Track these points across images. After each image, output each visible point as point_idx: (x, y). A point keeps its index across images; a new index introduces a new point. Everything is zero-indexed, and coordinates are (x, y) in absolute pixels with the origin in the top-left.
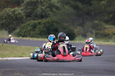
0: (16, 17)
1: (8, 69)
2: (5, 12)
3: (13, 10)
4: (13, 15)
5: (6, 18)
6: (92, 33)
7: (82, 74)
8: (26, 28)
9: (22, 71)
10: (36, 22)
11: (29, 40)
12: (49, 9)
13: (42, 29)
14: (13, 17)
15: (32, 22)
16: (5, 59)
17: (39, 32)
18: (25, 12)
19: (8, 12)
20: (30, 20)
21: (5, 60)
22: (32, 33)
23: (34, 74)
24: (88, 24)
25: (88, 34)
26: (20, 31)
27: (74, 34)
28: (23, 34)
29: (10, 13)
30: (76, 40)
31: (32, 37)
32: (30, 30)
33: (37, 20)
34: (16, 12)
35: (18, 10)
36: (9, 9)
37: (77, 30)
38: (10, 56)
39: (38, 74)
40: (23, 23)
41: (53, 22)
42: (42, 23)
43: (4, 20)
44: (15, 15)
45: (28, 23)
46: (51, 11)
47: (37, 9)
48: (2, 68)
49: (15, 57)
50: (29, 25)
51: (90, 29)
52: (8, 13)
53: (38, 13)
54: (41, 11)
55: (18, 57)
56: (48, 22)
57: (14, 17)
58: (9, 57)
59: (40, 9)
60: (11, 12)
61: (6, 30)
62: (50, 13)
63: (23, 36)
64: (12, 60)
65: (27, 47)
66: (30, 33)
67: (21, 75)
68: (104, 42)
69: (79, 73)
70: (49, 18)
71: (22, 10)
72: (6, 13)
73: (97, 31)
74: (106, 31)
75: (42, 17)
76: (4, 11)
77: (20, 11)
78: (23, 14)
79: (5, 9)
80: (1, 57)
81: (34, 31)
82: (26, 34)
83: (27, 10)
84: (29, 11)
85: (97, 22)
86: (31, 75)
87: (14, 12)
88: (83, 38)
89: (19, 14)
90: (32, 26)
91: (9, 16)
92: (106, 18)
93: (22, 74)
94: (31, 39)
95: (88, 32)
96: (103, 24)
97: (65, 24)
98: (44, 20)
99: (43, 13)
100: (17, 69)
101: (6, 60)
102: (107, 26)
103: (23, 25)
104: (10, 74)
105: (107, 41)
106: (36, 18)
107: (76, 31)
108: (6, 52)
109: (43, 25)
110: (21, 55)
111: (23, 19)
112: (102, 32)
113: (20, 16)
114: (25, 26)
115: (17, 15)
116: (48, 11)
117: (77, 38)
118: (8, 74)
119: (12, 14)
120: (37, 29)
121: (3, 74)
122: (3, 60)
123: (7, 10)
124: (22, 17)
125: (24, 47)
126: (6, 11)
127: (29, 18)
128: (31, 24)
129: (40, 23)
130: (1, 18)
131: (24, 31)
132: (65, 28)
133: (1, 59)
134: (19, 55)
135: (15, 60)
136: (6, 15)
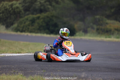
0: (14, 12)
1: (5, 66)
2: (2, 6)
3: (10, 3)
4: (11, 9)
5: (3, 12)
6: (93, 28)
7: (83, 71)
8: (25, 23)
9: (20, 68)
10: (35, 16)
11: (27, 35)
12: (48, 3)
13: (41, 24)
14: (10, 11)
15: (31, 17)
17: (38, 27)
18: (23, 6)
19: (6, 6)
21: (2, 56)
22: (30, 28)
23: (33, 72)
24: (89, 19)
25: (89, 29)
26: (18, 26)
27: (74, 29)
28: (21, 29)
29: (8, 7)
30: (76, 36)
31: (31, 32)
32: (29, 25)
33: (36, 15)
34: (14, 6)
35: (15, 4)
36: (6, 2)
39: (37, 71)
40: (21, 17)
41: (52, 16)
42: (41, 18)
43: (1, 15)
44: (12, 9)
45: (26, 17)
46: (51, 5)
47: (35, 3)
49: (13, 53)
50: (27, 19)
51: (91, 24)
52: (6, 7)
53: (37, 7)
54: (39, 5)
55: (16, 53)
56: (48, 17)
57: (12, 11)
58: (6, 53)
59: (38, 3)
60: (9, 6)
61: (3, 24)
62: (50, 7)
63: (22, 31)
64: (10, 56)
65: (25, 42)
66: (28, 29)
67: (19, 72)
68: (106, 37)
69: (80, 70)
70: (48, 13)
71: (20, 4)
72: (3, 7)
73: (98, 27)
74: (108, 26)
75: (41, 11)
76: (2, 4)
77: (18, 5)
78: (21, 8)
79: (3, 2)
81: (32, 26)
82: (24, 29)
83: (26, 3)
84: (27, 5)
85: (98, 17)
87: (12, 5)
88: (83, 34)
89: (17, 8)
90: (31, 20)
91: (6, 10)
92: (108, 13)
93: (21, 72)
94: (29, 34)
95: (89, 27)
96: (105, 19)
97: (65, 19)
98: (43, 15)
99: (42, 8)
100: (15, 66)
101: (4, 56)
102: (108, 21)
103: (21, 19)
104: (8, 71)
105: (109, 37)
106: (35, 13)
107: (76, 26)
108: (4, 48)
109: (42, 20)
110: (19, 51)
111: (21, 13)
112: (103, 28)
113: (18, 10)
114: (23, 20)
115: (15, 9)
116: (47, 5)
117: (77, 34)
118: (5, 71)
119: (10, 8)
120: (36, 24)
123: (5, 4)
124: (20, 11)
125: (22, 42)
126: (3, 4)
127: (27, 13)
128: (29, 19)
129: (38, 18)
131: (22, 26)
132: (65, 23)
134: (17, 51)
135: (13, 56)
136: (3, 9)
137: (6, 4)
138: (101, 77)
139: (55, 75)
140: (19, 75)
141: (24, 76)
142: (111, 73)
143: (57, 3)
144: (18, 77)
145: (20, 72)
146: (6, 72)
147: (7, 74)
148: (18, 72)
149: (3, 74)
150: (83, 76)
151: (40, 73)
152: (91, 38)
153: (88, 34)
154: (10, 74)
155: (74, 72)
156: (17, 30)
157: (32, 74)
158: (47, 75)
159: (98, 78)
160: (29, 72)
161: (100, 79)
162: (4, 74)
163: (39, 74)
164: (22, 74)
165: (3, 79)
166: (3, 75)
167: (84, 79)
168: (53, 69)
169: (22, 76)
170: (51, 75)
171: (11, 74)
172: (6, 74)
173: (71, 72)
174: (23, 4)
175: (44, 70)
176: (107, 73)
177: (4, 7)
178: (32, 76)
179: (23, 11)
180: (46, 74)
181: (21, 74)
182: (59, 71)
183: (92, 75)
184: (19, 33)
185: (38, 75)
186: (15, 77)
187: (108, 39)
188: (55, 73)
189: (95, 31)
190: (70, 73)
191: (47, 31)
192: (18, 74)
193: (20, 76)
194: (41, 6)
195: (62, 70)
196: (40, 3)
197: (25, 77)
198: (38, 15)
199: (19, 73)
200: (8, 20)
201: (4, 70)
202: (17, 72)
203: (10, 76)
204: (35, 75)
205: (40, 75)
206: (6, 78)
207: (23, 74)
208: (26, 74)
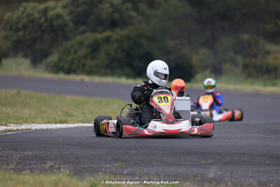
0: (51, 25)
1: (30, 153)
2: (23, 12)
3: (42, 6)
4: (43, 20)
5: (25, 28)
6: (234, 63)
7: (212, 164)
8: (76, 52)
9: (65, 159)
10: (99, 36)
11: (82, 80)
12: (129, 5)
13: (113, 54)
14: (42, 25)
15: (90, 37)
16: (24, 127)
17: (107, 62)
18: (71, 13)
19: (31, 12)
20: (84, 32)
21: (23, 130)
22: (89, 63)
23: (94, 166)
24: (226, 42)
25: (226, 66)
26: (60, 59)
27: (191, 67)
28: (67, 66)
29: (36, 15)
30: (196, 82)
31: (89, 73)
32: (85, 57)
33: (101, 32)
34: (51, 13)
35: (54, 9)
36: (33, 4)
37: (198, 56)
38: (35, 120)
39: (104, 165)
40: (66, 39)
41: (140, 36)
42: (113, 39)
43: (21, 33)
44: (47, 20)
45: (79, 38)
46: (136, 9)
47: (100, 6)
48: (16, 149)
49: (48, 122)
50: (81, 43)
51: (231, 54)
52: (32, 15)
53: (104, 15)
54: (110, 10)
55: (56, 123)
56: (129, 38)
57: (45, 25)
58: (33, 123)
59: (107, 5)
60: (39, 12)
61: (25, 56)
62: (133, 14)
63: (69, 72)
64: (42, 130)
65: (77, 98)
66: (84, 65)
67: (62, 166)
68: (265, 85)
69: (204, 162)
70: (130, 28)
71: (64, 7)
72: (25, 14)
73: (247, 60)
74: (270, 59)
75: (114, 24)
76: (21, 9)
77: (59, 10)
78: (67, 18)
79: (24, 4)
80: (15, 123)
81: (94, 58)
82: (74, 67)
83: (78, 6)
84: (81, 9)
85: (246, 37)
86: (86, 166)
87: (45, 11)
89: (59, 16)
90: (89, 46)
91: (33, 21)
92: (269, 27)
93: (66, 166)
94: (86, 78)
95: (225, 61)
96: (262, 41)
97: (170, 43)
98: (119, 33)
99: (116, 16)
100: (54, 153)
101: (27, 129)
102: (271, 47)
103: (67, 44)
104: (36, 164)
105: (274, 85)
106: (100, 28)
107: (195, 59)
108: (27, 111)
109: (115, 45)
110: (63, 118)
111: (67, 29)
112: (258, 62)
113: (60, 22)
114: (72, 46)
115: (52, 20)
116: (128, 9)
117: (198, 77)
118: (30, 165)
119: (40, 18)
120: (102, 55)
121: (18, 163)
122: (18, 130)
123: (28, 8)
124: (65, 25)
125: (69, 98)
126: (25, 9)
127: (82, 28)
128: (86, 42)
129: (107, 40)
130: (14, 28)
131: (70, 58)
132: (169, 52)
133: (15, 128)
134: (58, 119)
135: (47, 130)
136: (25, 20)
137: (33, 8)
138: (252, 177)
139: (147, 174)
140: (61, 174)
141: (73, 176)
142: (276, 168)
143: (151, 5)
144: (60, 180)
145: (64, 168)
146: (32, 166)
147: (35, 170)
148: (60, 168)
149: (25, 172)
150: (211, 175)
151: (111, 168)
152: (231, 87)
153: (224, 78)
154: (41, 172)
155: (192, 165)
156: (57, 69)
157: (93, 171)
158: (127, 174)
159: (247, 180)
160: (84, 168)
161: (251, 181)
162: (28, 172)
163: (108, 170)
164: (70, 172)
165: (24, 183)
166: (24, 175)
167: (214, 183)
168: (142, 160)
169: (68, 175)
170: (138, 172)
171: (43, 171)
172: (32, 171)
173: (182, 165)
174: (73, 8)
175: (121, 161)
176: (267, 168)
177: (28, 16)
178: (93, 177)
179: (71, 24)
180: (126, 172)
181: (68, 172)
182: (156, 165)
183: (232, 173)
184: (62, 76)
185: (105, 173)
186: (54, 178)
187: (270, 89)
188: (146, 170)
189: (239, 70)
190: (182, 170)
191: (127, 70)
192: (60, 172)
193: (64, 177)
194: (114, 12)
195: (162, 163)
196: (112, 5)
197: (76, 177)
198: (108, 33)
199: (62, 169)
200: (38, 46)
201: (28, 162)
202: (57, 166)
203: (42, 176)
204: (101, 173)
205: (111, 173)
206: (31, 181)
207: (73, 172)
208: (78, 172)
